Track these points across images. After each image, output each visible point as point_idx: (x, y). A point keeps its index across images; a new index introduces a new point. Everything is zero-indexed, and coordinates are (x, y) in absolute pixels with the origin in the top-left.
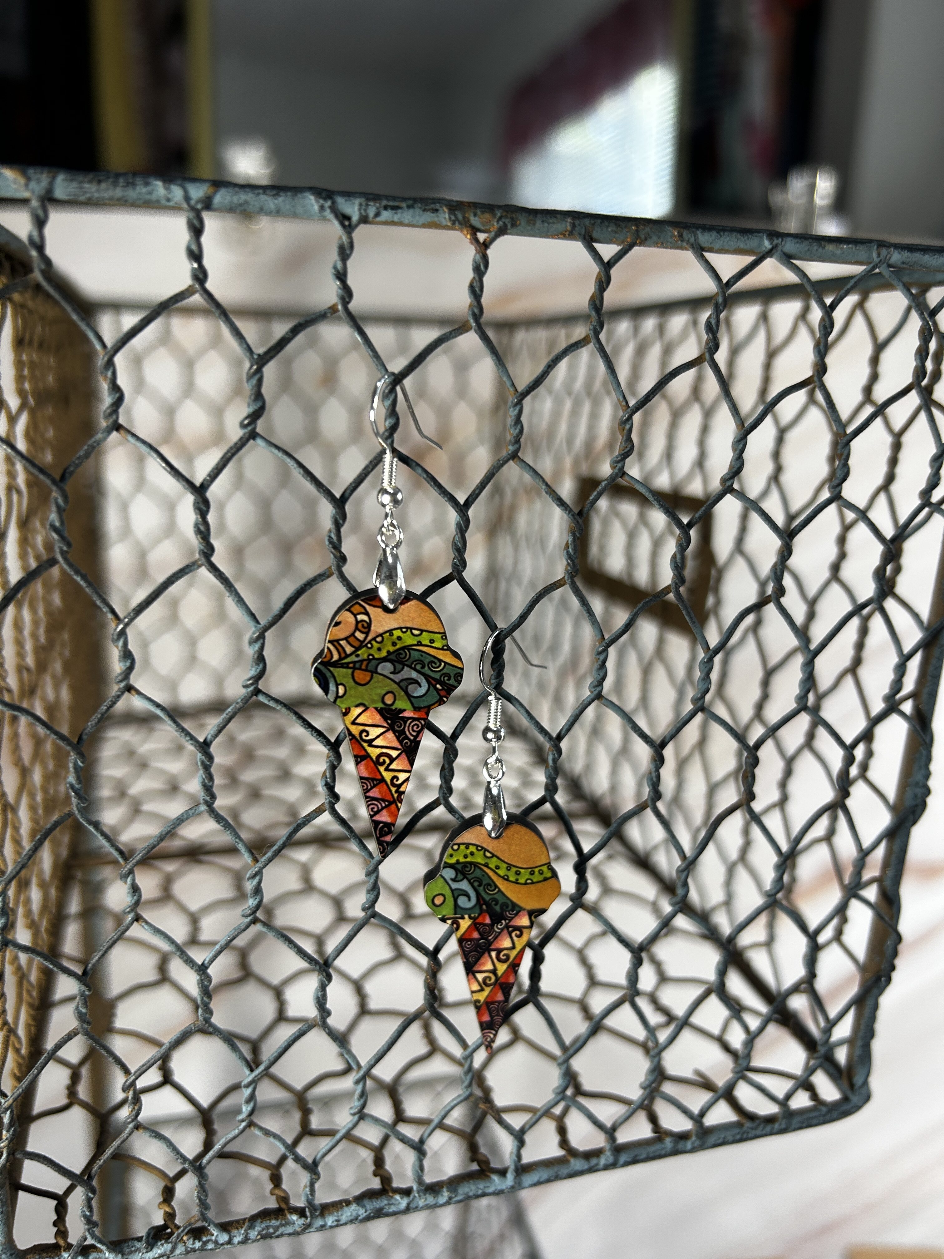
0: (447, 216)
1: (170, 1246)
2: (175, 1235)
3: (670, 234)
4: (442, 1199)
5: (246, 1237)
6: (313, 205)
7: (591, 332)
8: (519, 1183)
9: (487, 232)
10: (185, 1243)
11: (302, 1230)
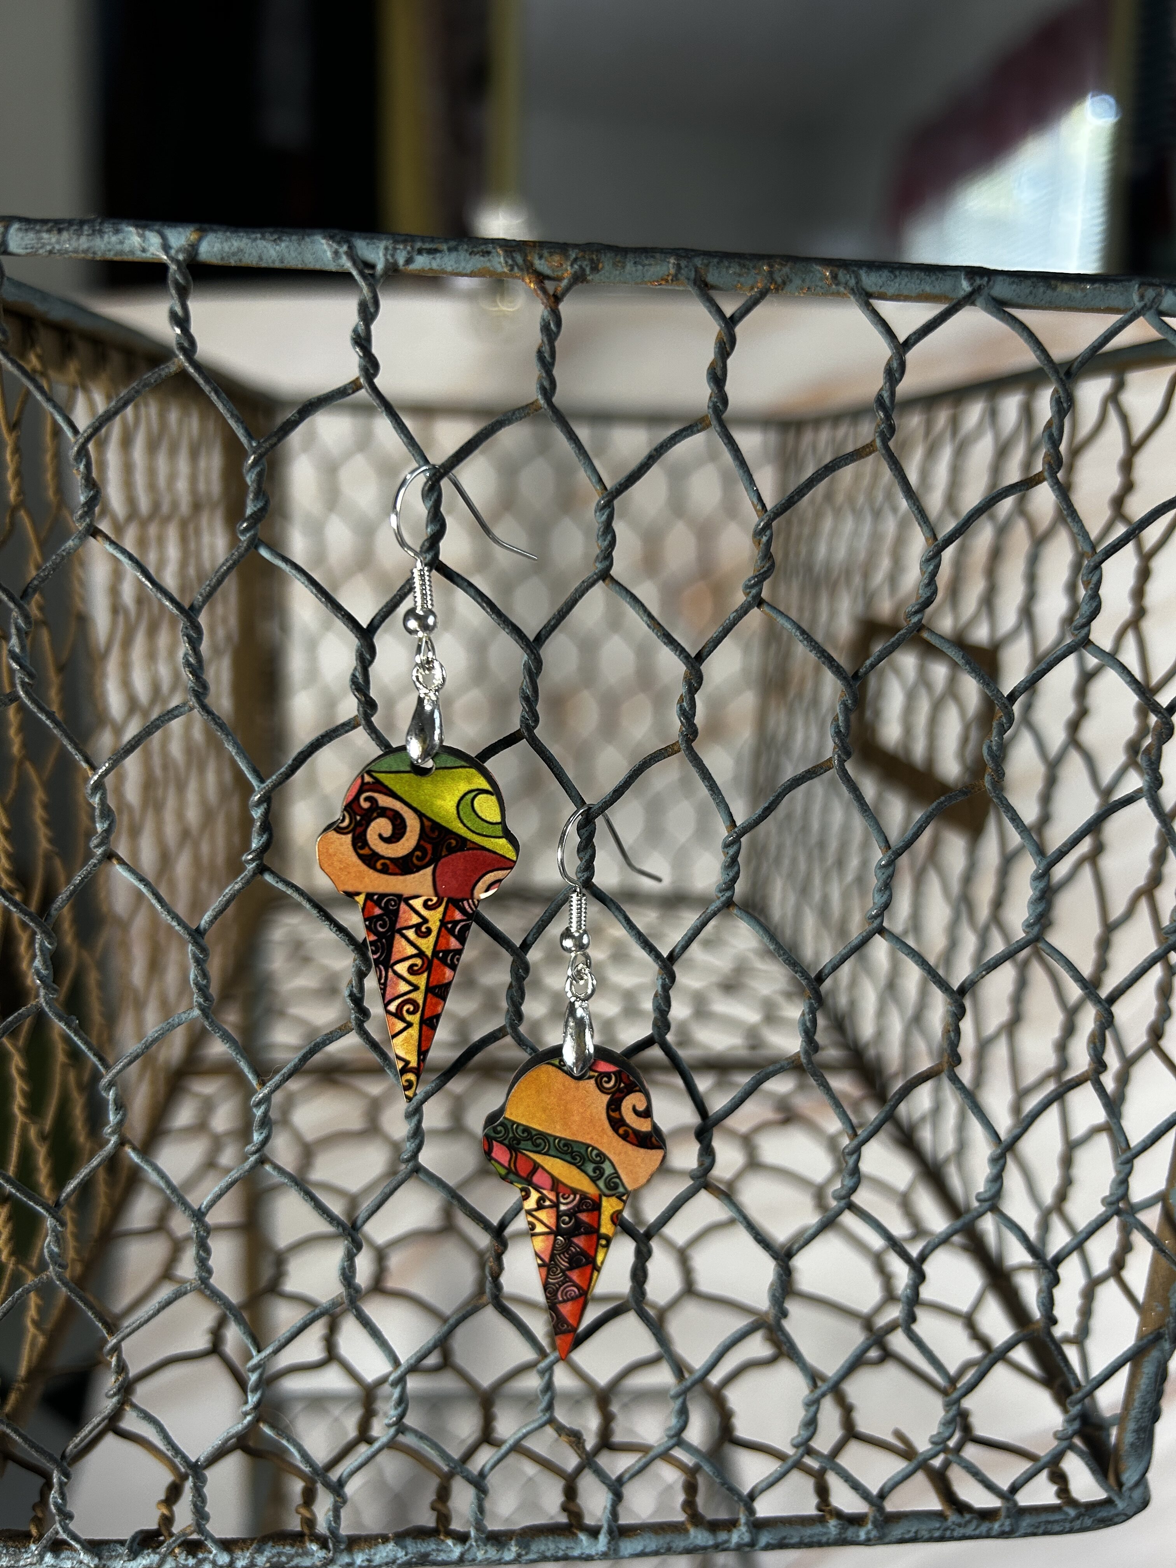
0: (502, 259)
1: (157, 1557)
2: (167, 1544)
4: (509, 1555)
5: (252, 1562)
6: (325, 251)
7: (711, 410)
8: (614, 1550)
9: (559, 279)
10: (176, 1557)
11: (323, 1565)
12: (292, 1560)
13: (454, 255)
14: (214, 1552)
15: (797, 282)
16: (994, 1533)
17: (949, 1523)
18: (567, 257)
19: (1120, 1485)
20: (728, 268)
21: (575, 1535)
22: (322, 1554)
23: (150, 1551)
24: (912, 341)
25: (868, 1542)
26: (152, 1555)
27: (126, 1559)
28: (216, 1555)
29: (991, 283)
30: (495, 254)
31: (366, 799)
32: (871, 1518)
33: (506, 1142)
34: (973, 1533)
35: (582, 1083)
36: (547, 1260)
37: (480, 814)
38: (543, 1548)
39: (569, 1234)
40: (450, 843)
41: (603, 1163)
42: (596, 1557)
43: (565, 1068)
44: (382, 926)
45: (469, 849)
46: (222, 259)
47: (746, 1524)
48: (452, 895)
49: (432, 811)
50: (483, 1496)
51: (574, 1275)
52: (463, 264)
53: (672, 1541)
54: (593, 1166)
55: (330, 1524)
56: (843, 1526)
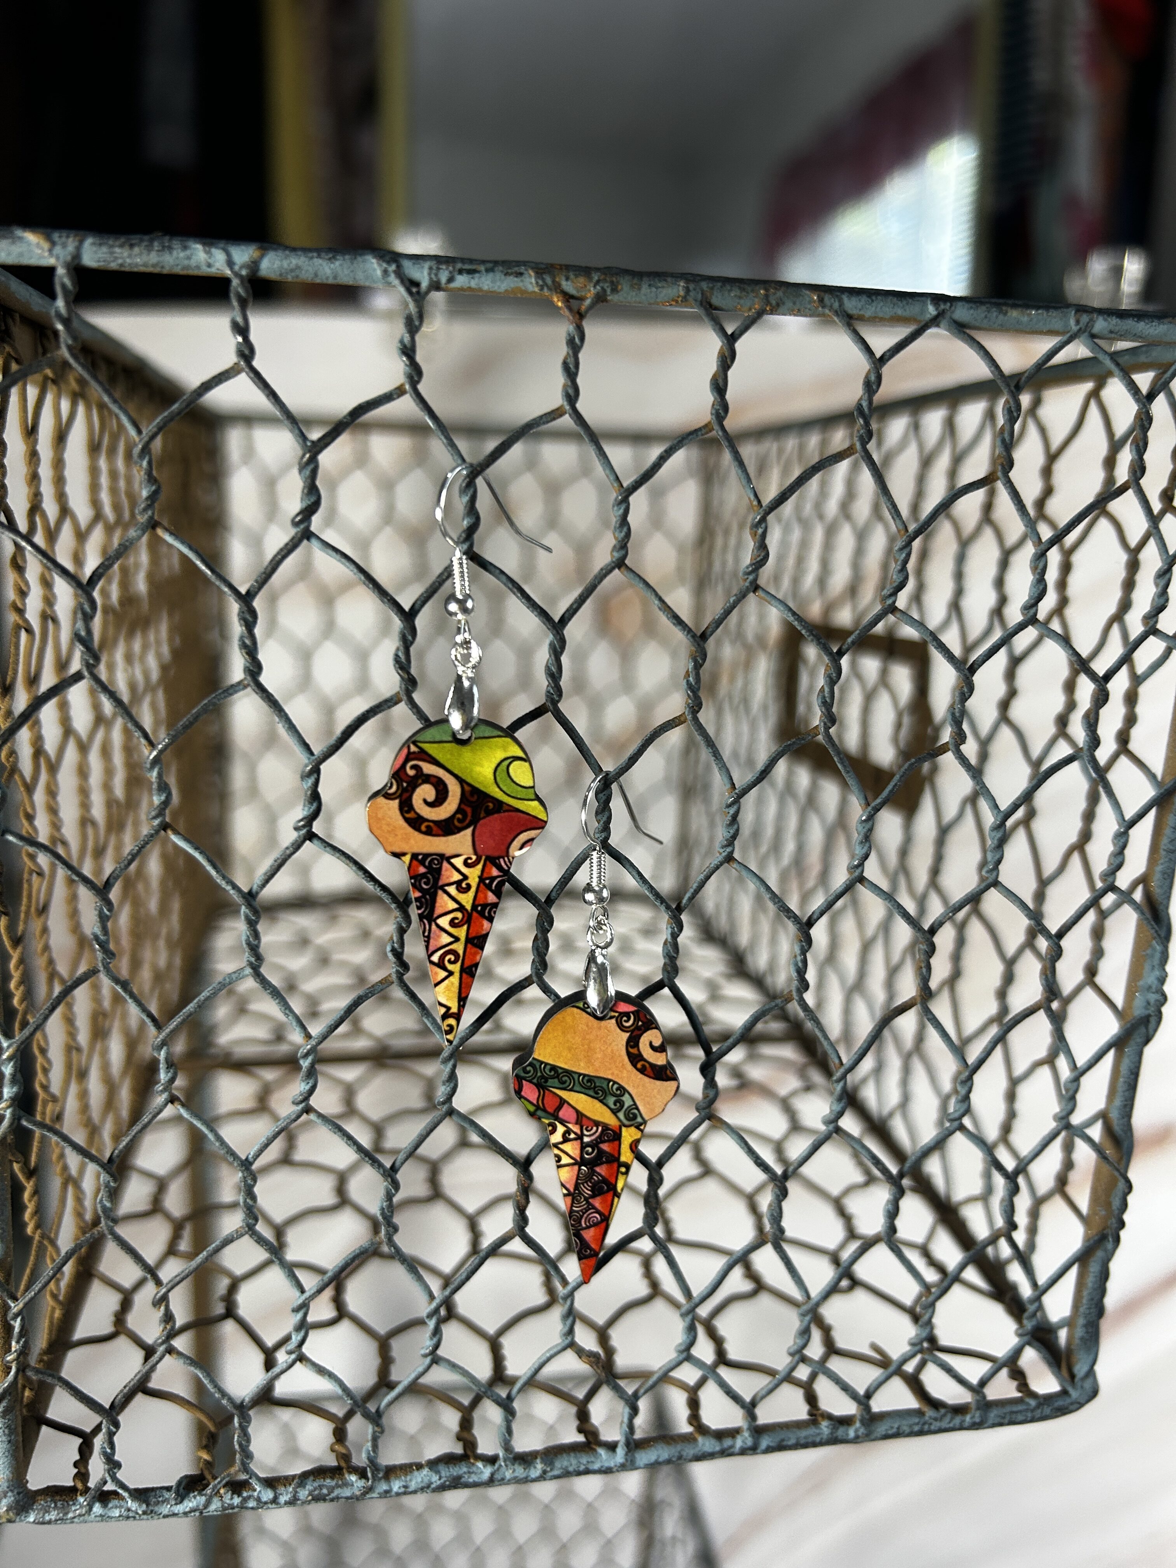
0: (533, 280)
1: (203, 1499)
2: (211, 1486)
3: (808, 299)
4: (535, 1473)
5: (294, 1496)
6: (375, 270)
7: (714, 417)
8: (631, 1461)
9: (582, 299)
10: (222, 1497)
11: (362, 1494)
12: (332, 1492)
13: (491, 275)
14: (258, 1488)
15: (789, 304)
16: (966, 1424)
17: (927, 1418)
18: (590, 279)
19: (1072, 1376)
20: (730, 291)
21: (595, 1450)
22: (361, 1483)
23: (196, 1493)
24: (886, 357)
25: (856, 1440)
26: (198, 1498)
27: (173, 1503)
28: (260, 1492)
29: (953, 308)
30: (526, 276)
31: (412, 767)
32: (858, 1417)
33: (535, 1081)
34: (948, 1426)
35: (603, 1023)
36: (572, 1190)
37: (515, 779)
38: (565, 1463)
39: (592, 1164)
40: (488, 806)
41: (623, 1095)
42: (614, 1469)
43: (589, 1010)
44: (426, 883)
45: (504, 811)
46: (281, 275)
47: (749, 1429)
48: (489, 853)
49: (472, 777)
50: (511, 1418)
51: (597, 1202)
52: (498, 283)
53: (682, 1450)
54: (614, 1098)
55: (369, 1453)
56: (834, 1428)
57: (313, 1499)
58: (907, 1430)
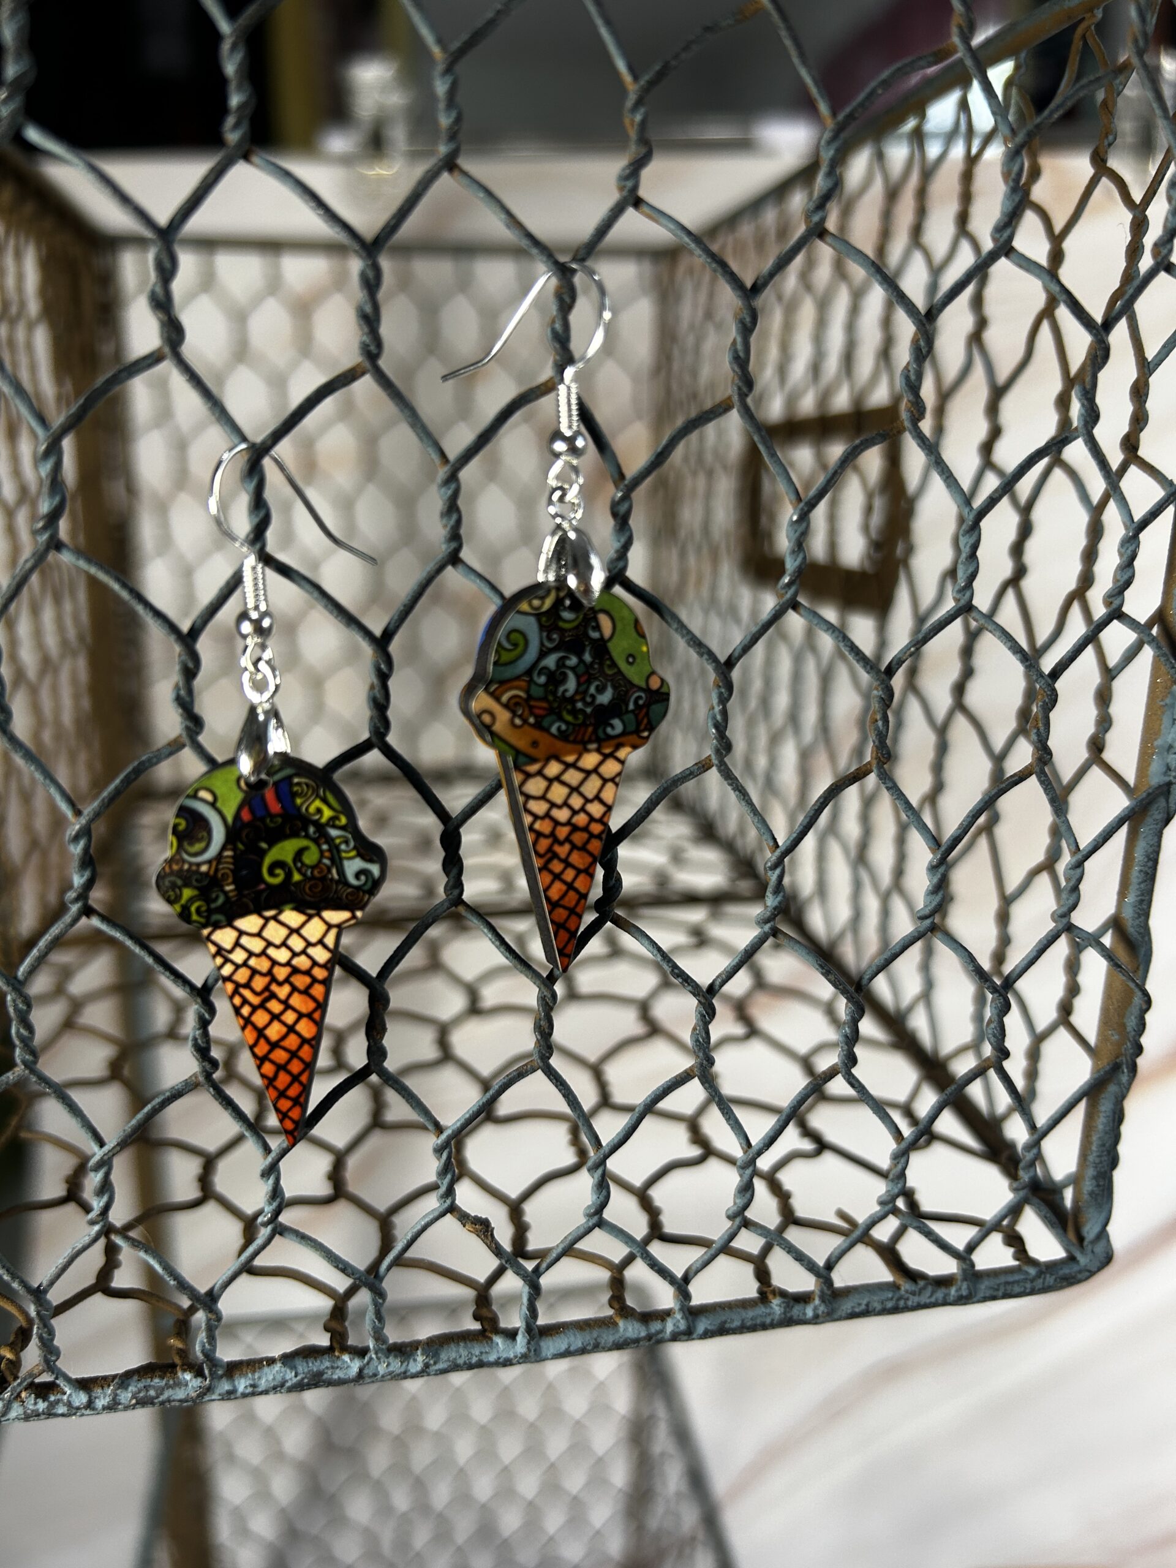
4: (416, 1365)
5: (114, 1399)
8: (535, 1351)
10: (24, 1402)
11: (198, 1396)
12: (162, 1394)
14: (68, 1392)
16: (950, 1299)
17: (902, 1292)
19: (1081, 1239)
21: (491, 1339)
22: (196, 1383)
25: (816, 1320)
28: (70, 1395)
32: (818, 1292)
34: (928, 1301)
38: (453, 1355)
42: (515, 1361)
47: (682, 1309)
50: (380, 1301)
53: (600, 1338)
55: (204, 1346)
56: (788, 1306)
57: (137, 1403)
58: (878, 1306)
